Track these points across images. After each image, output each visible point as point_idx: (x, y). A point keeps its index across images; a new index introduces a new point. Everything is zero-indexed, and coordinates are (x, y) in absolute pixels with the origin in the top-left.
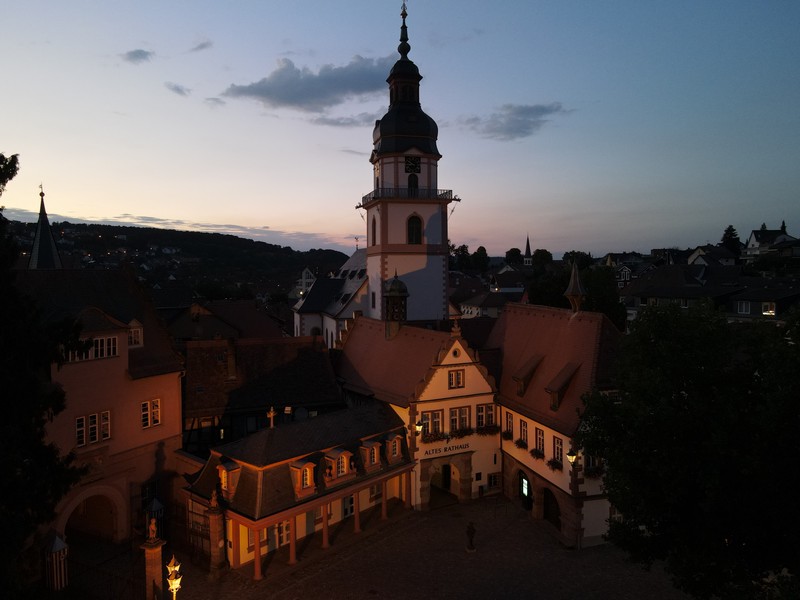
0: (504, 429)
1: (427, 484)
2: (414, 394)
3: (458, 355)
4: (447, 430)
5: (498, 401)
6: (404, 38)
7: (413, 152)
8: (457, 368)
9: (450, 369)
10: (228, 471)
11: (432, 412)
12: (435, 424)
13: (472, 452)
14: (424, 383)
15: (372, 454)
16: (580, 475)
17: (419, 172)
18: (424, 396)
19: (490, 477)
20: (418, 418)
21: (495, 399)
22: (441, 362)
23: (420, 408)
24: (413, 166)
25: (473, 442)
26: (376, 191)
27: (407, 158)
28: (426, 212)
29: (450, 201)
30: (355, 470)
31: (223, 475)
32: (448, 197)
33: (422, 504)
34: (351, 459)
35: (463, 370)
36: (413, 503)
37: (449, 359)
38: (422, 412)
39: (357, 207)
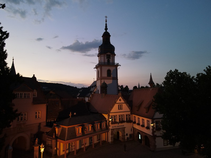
0: (134, 121)
1: (113, 136)
2: (109, 111)
3: (121, 100)
4: (118, 121)
5: (132, 113)
6: (106, 26)
7: (109, 53)
8: (120, 104)
9: (118, 104)
10: (58, 128)
11: (114, 116)
12: (115, 119)
13: (125, 128)
14: (112, 108)
15: (98, 126)
16: (155, 130)
17: (110, 58)
18: (112, 111)
19: (130, 135)
20: (110, 117)
21: (131, 113)
22: (116, 102)
23: (111, 114)
24: (109, 57)
25: (125, 124)
26: (99, 63)
27: (107, 55)
28: (112, 69)
29: (118, 66)
30: (93, 130)
31: (57, 130)
32: (118, 65)
33: (111, 142)
34: (92, 127)
35: (122, 105)
36: (109, 141)
37: (118, 101)
38: (111, 116)
39: (94, 68)
